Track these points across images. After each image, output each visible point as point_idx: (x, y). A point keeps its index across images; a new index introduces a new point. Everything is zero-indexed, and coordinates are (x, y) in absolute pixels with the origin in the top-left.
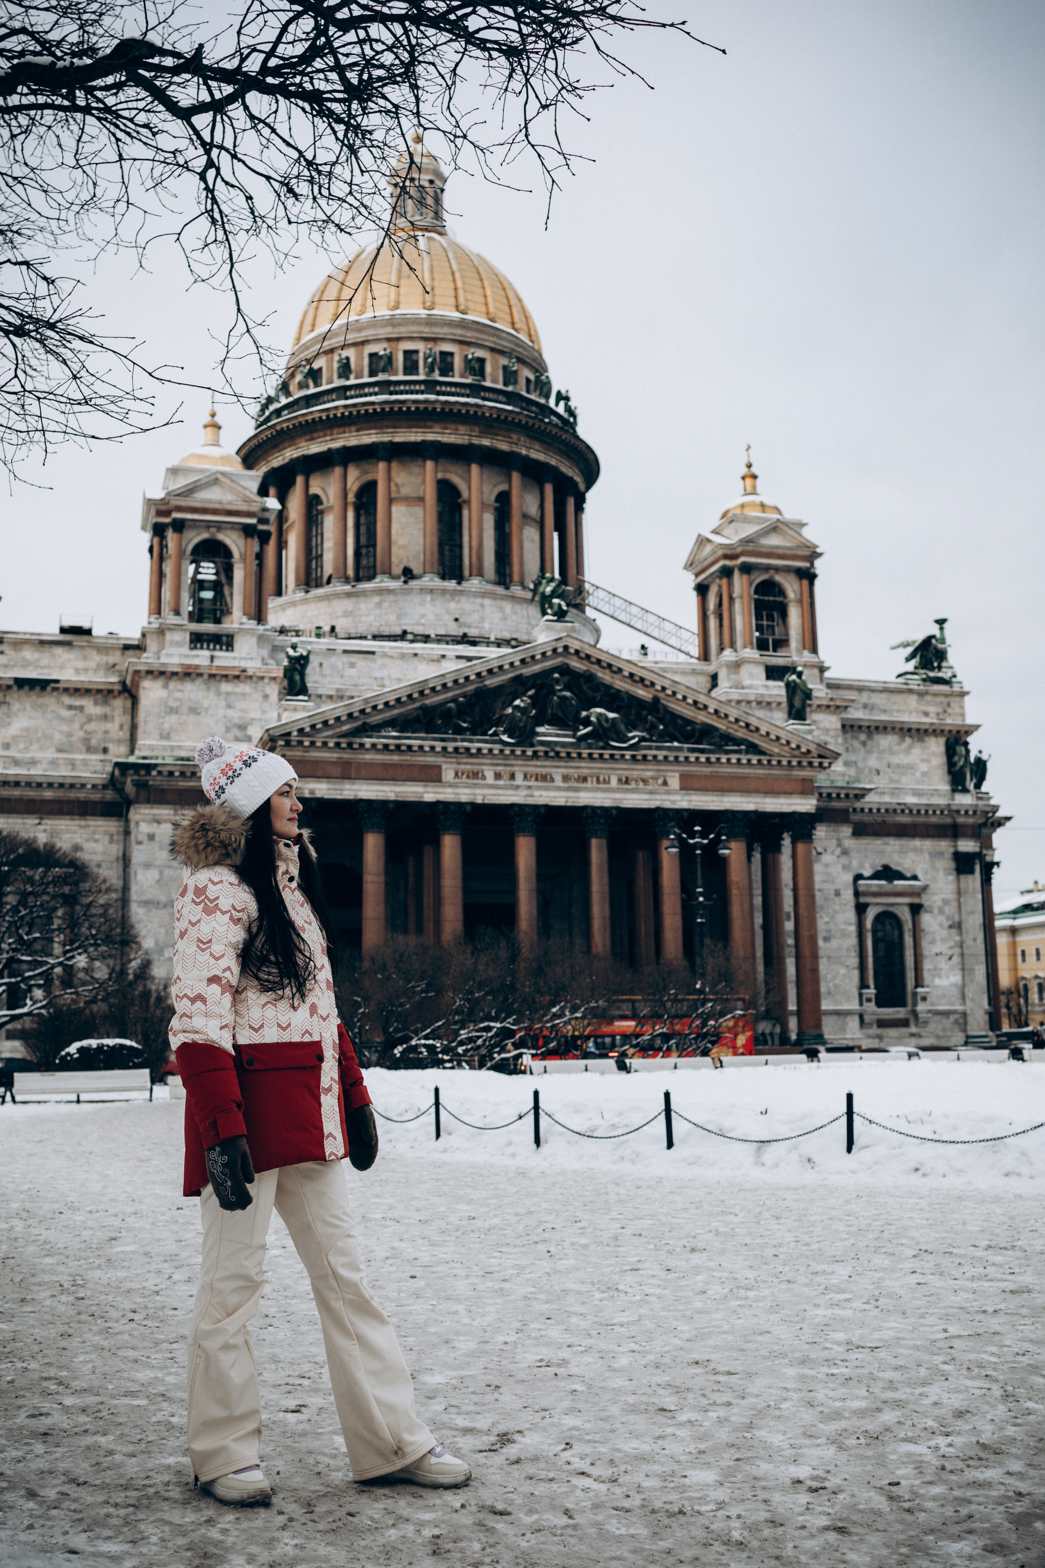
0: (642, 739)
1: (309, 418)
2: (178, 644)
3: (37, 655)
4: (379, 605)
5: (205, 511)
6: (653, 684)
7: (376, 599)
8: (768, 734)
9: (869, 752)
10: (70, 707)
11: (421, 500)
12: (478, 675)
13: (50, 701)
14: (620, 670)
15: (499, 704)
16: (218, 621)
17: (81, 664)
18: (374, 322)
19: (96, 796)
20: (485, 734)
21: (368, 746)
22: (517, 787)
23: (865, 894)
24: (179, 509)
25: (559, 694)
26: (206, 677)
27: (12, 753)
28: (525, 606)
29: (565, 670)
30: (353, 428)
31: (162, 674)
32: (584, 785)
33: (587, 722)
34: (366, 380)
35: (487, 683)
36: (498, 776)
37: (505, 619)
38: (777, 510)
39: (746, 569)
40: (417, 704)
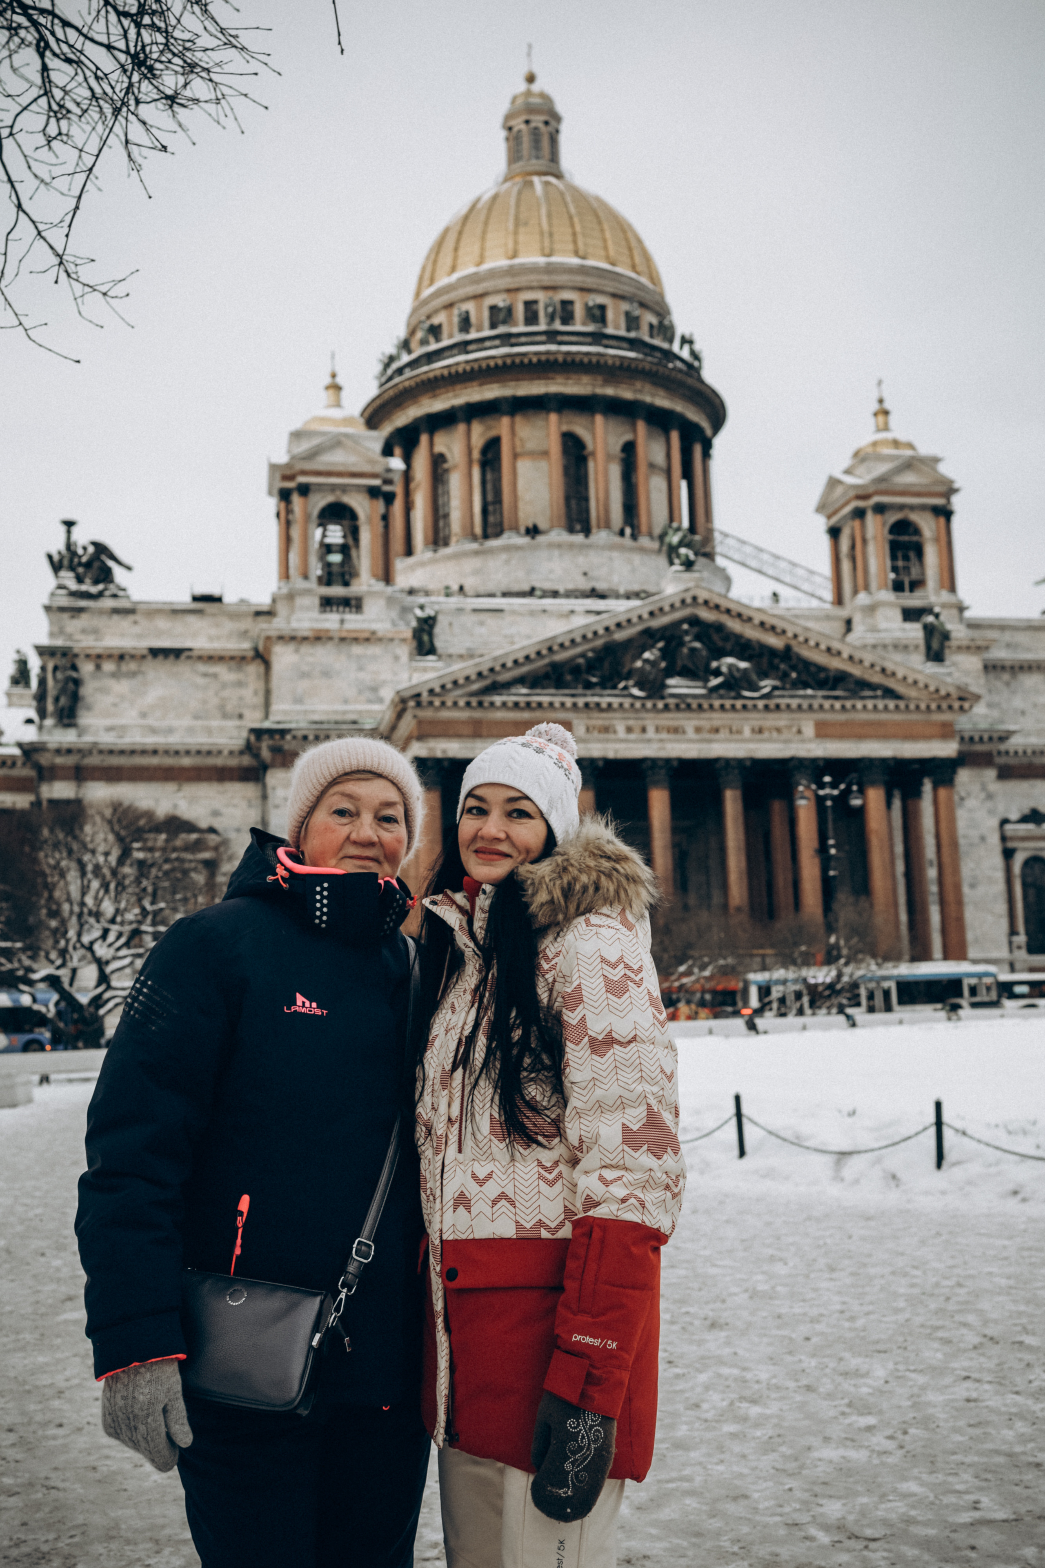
0: (775, 688)
1: (431, 375)
2: (308, 609)
3: (170, 624)
4: (507, 562)
5: (329, 474)
6: (784, 632)
7: (504, 556)
8: (905, 678)
9: (1014, 692)
10: (205, 675)
11: (545, 454)
12: (607, 629)
13: (183, 668)
14: (750, 619)
15: (628, 657)
16: (346, 584)
17: (213, 631)
18: (493, 274)
19: (233, 762)
20: (614, 687)
21: (498, 704)
22: (649, 741)
23: (1012, 839)
24: (304, 473)
25: (688, 645)
26: (336, 640)
27: (150, 721)
28: (654, 557)
29: (694, 621)
30: (475, 384)
31: (293, 639)
32: (717, 736)
33: (717, 673)
34: (487, 333)
35: (616, 637)
36: (629, 730)
37: (634, 570)
38: (910, 446)
39: (880, 509)
40: (546, 661)
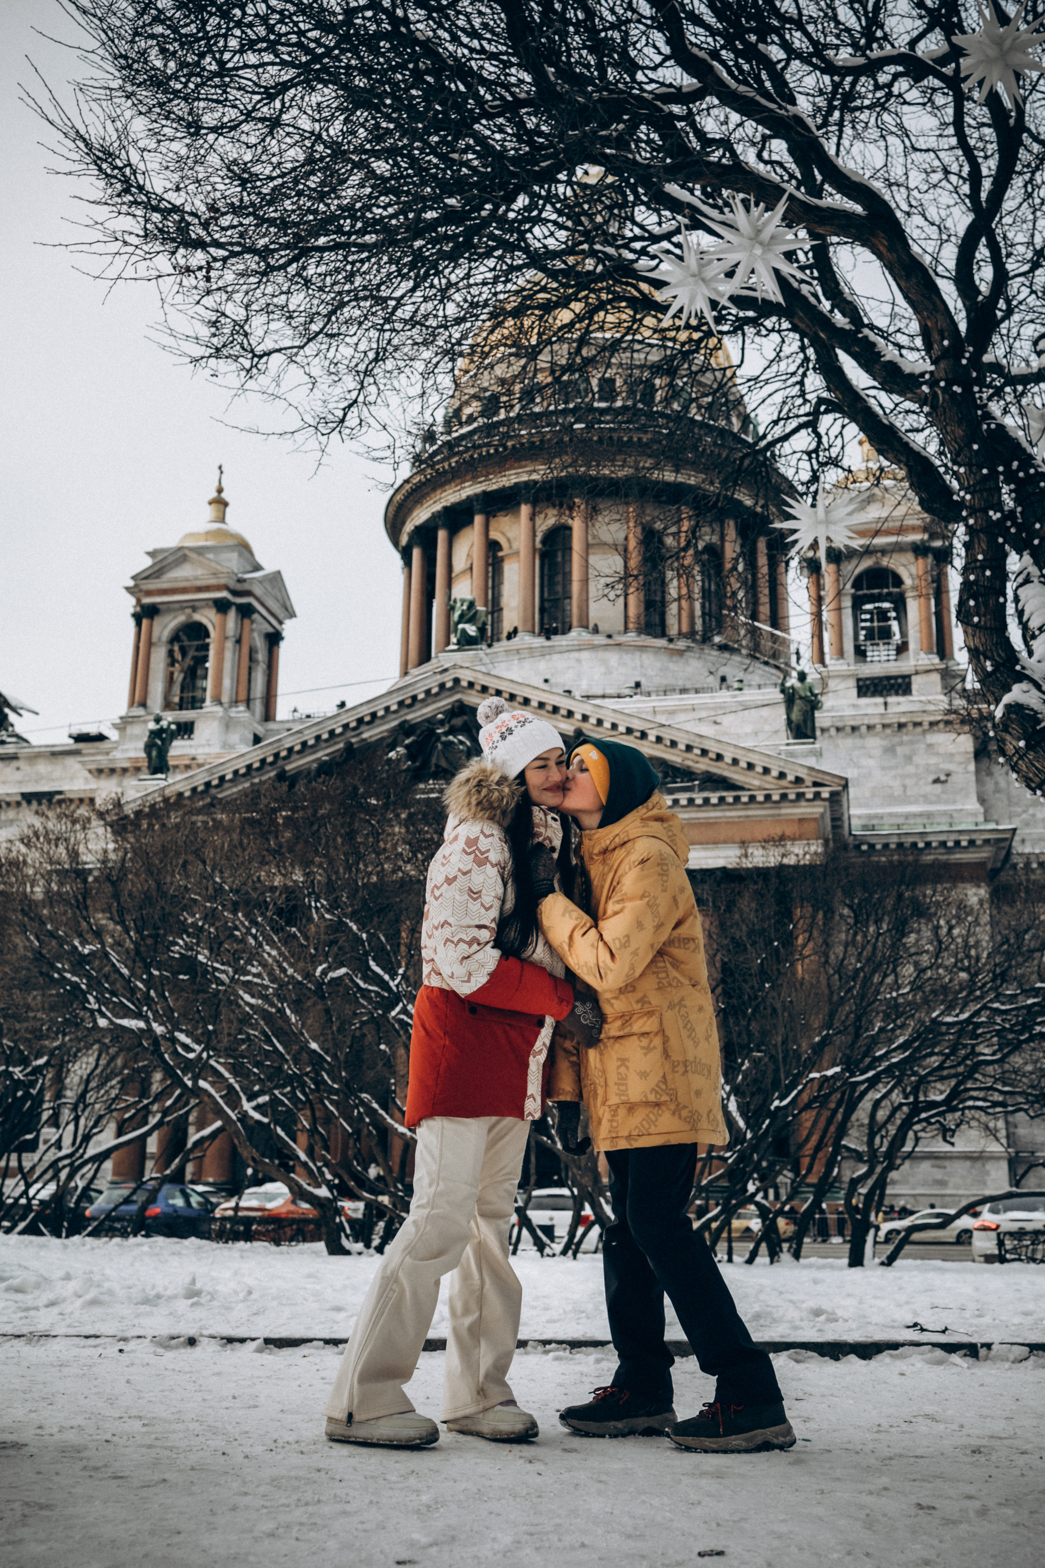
3: (49, 768)
5: (174, 591)
12: (346, 726)
24: (149, 593)
25: (443, 739)
35: (365, 736)
39: (833, 557)
